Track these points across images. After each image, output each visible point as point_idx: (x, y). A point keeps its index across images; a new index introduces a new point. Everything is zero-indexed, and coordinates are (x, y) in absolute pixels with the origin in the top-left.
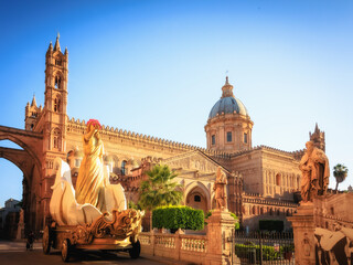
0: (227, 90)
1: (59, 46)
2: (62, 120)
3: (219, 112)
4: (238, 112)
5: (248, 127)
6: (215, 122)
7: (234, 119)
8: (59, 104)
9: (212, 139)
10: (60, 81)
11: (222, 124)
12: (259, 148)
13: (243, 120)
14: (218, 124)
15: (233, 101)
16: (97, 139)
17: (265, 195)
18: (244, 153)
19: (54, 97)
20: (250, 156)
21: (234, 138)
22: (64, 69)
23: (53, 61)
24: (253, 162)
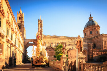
0: (91, 19)
1: (41, 19)
2: (41, 36)
3: (88, 26)
4: (94, 25)
5: (98, 29)
6: (86, 29)
7: (93, 27)
8: (41, 32)
9: (85, 34)
10: (41, 27)
11: (88, 29)
12: (101, 35)
13: (96, 27)
14: (87, 29)
15: (93, 22)
16: (40, 40)
17: (104, 49)
18: (96, 37)
19: (40, 31)
20: (98, 38)
21: (93, 33)
22: (42, 24)
23: (39, 23)
24: (99, 39)
